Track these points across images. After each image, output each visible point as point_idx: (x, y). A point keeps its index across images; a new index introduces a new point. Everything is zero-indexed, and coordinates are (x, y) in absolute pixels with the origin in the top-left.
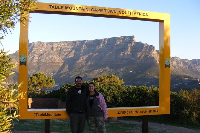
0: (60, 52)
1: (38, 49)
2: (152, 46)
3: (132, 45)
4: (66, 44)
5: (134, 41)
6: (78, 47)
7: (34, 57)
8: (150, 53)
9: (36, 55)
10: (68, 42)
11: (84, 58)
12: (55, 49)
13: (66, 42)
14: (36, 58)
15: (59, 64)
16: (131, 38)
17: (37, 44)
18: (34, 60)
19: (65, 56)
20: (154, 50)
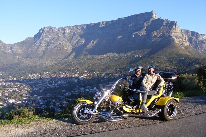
0: (72, 37)
1: (47, 35)
2: (173, 22)
3: (149, 22)
4: (80, 28)
5: (153, 17)
6: (92, 31)
7: (41, 44)
8: (170, 31)
9: (43, 42)
10: (82, 25)
11: (94, 43)
12: (66, 35)
13: (80, 26)
14: (43, 46)
15: (67, 51)
16: (150, 14)
17: (47, 29)
18: (40, 47)
19: (76, 42)
20: (176, 26)
